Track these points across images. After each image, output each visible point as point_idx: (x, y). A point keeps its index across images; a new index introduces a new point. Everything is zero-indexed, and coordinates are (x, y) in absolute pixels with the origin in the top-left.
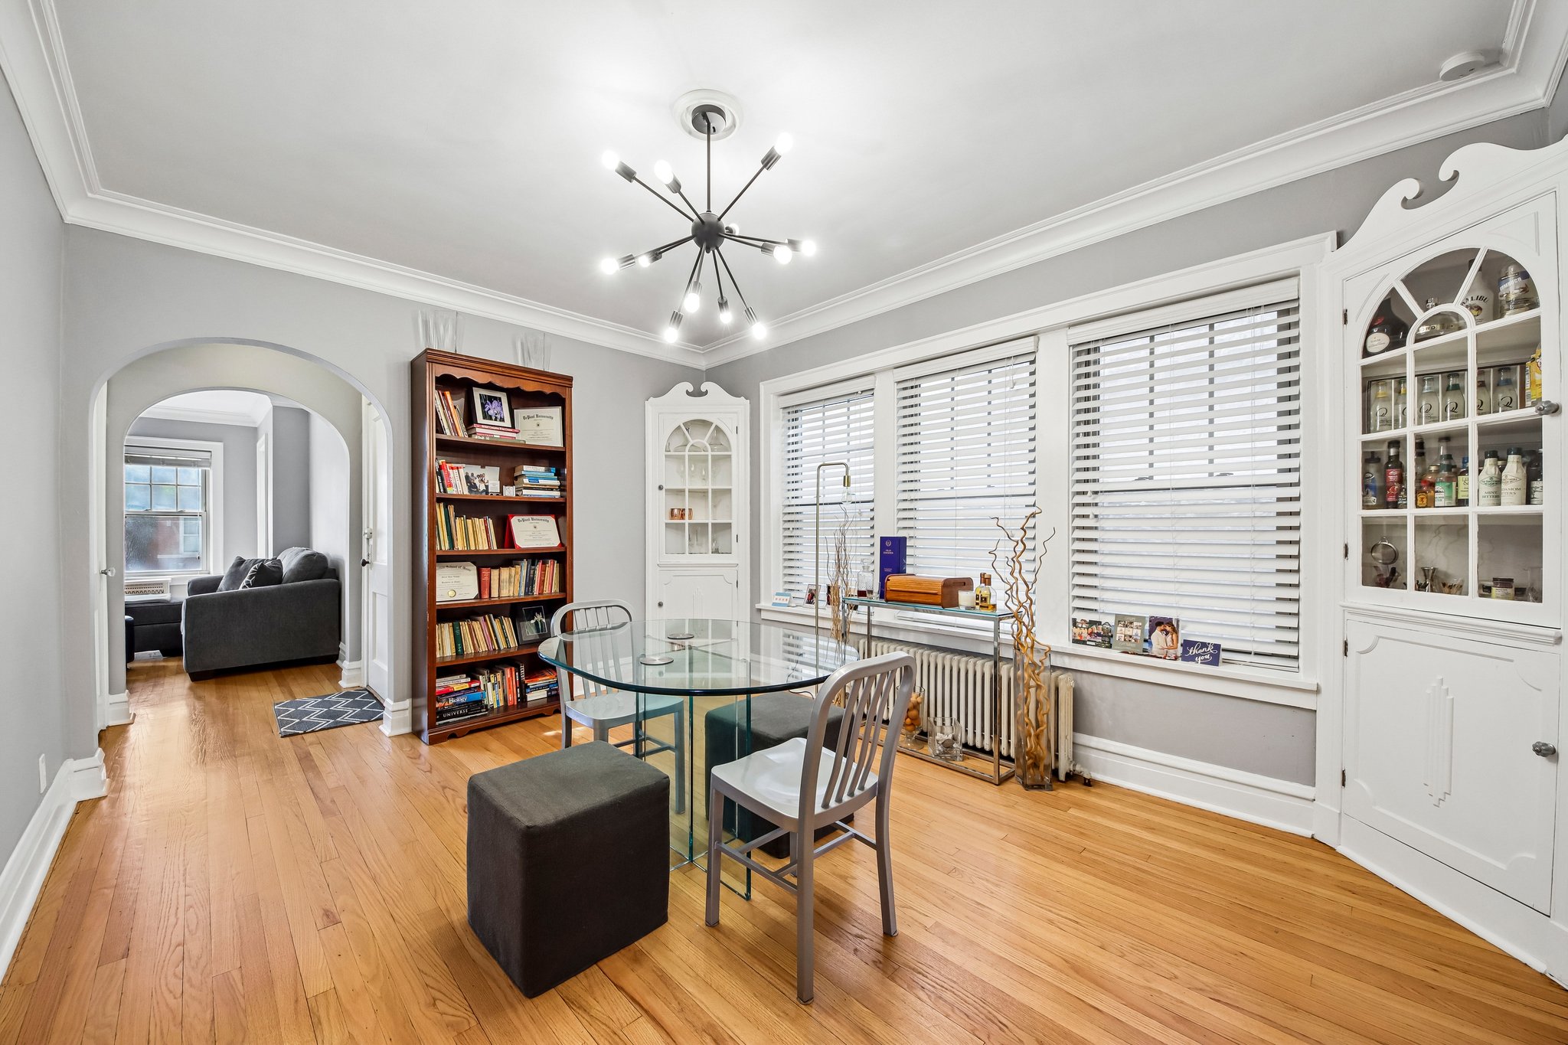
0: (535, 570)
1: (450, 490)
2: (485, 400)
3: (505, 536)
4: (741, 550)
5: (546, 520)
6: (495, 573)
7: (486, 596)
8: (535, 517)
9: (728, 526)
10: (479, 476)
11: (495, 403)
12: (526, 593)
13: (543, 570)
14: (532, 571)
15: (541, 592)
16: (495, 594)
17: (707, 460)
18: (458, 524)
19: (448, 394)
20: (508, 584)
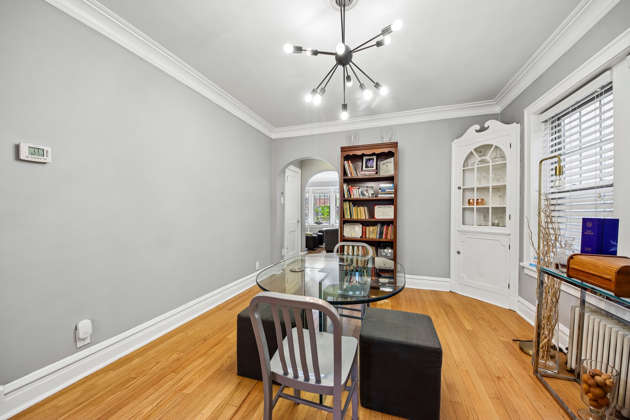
0: (383, 228)
1: (352, 197)
2: (367, 161)
3: (372, 213)
4: (512, 224)
5: (390, 207)
6: (367, 228)
7: (364, 237)
8: (385, 206)
9: (503, 210)
10: (366, 190)
11: (371, 161)
12: (380, 238)
13: (387, 229)
14: (382, 229)
15: (386, 238)
16: (367, 236)
17: (489, 169)
18: (354, 209)
19: (350, 161)
20: (373, 233)
